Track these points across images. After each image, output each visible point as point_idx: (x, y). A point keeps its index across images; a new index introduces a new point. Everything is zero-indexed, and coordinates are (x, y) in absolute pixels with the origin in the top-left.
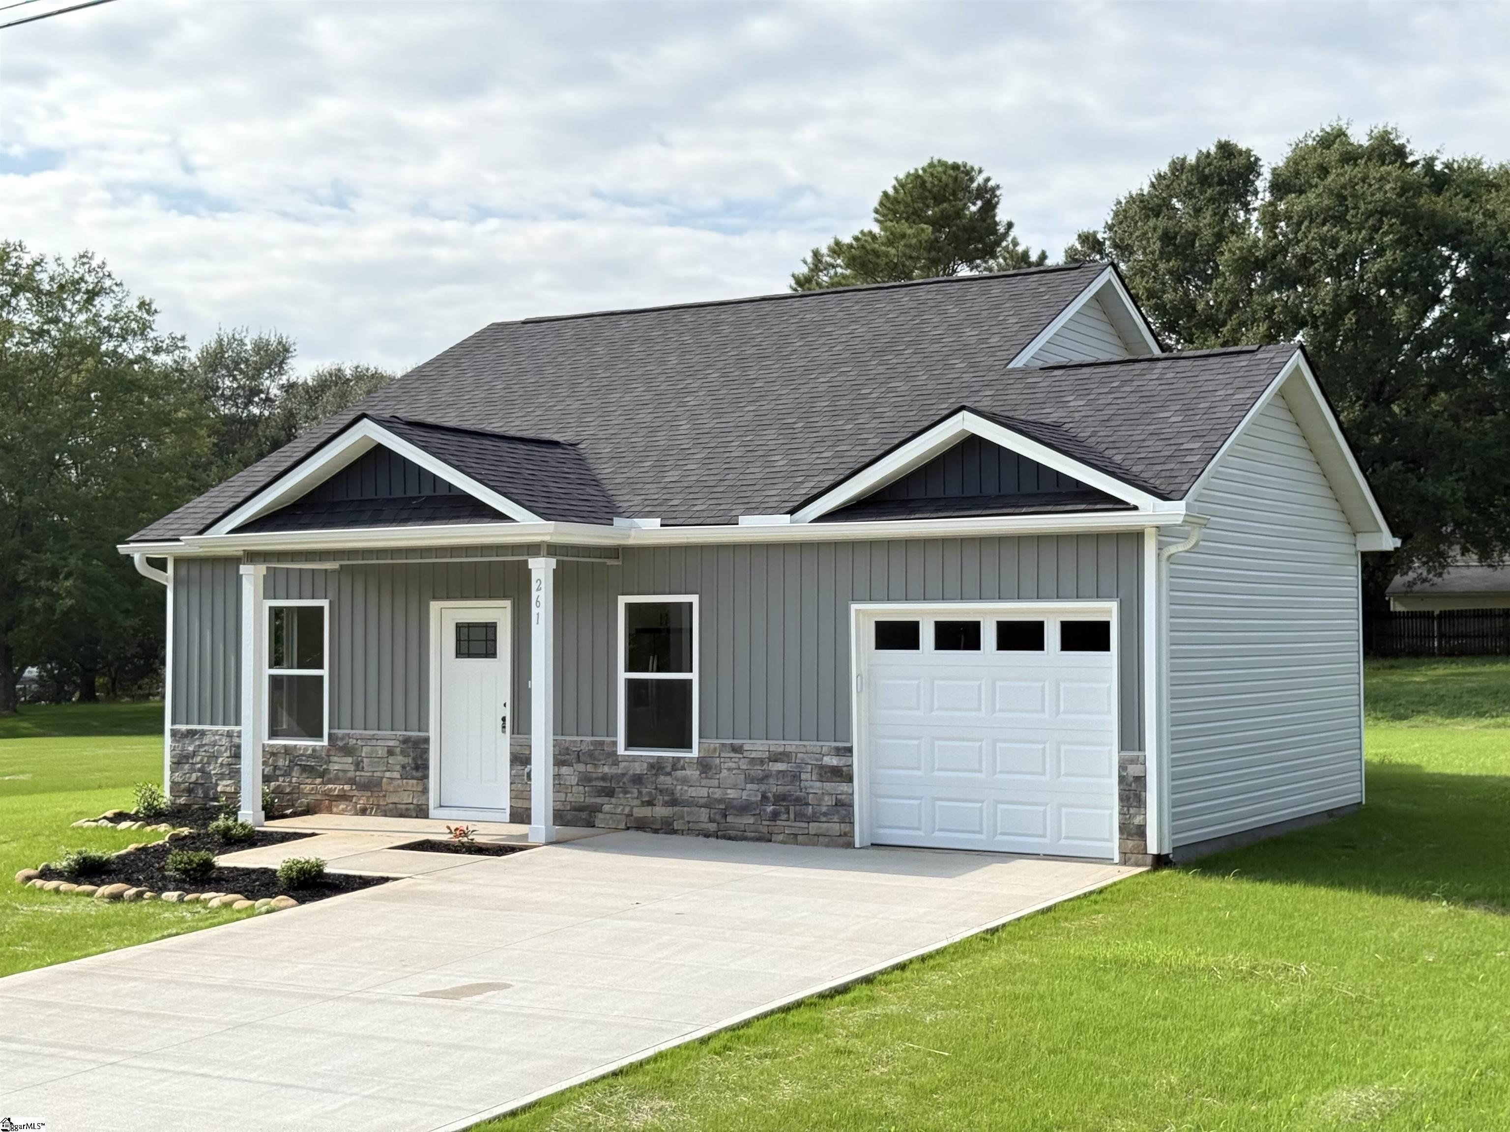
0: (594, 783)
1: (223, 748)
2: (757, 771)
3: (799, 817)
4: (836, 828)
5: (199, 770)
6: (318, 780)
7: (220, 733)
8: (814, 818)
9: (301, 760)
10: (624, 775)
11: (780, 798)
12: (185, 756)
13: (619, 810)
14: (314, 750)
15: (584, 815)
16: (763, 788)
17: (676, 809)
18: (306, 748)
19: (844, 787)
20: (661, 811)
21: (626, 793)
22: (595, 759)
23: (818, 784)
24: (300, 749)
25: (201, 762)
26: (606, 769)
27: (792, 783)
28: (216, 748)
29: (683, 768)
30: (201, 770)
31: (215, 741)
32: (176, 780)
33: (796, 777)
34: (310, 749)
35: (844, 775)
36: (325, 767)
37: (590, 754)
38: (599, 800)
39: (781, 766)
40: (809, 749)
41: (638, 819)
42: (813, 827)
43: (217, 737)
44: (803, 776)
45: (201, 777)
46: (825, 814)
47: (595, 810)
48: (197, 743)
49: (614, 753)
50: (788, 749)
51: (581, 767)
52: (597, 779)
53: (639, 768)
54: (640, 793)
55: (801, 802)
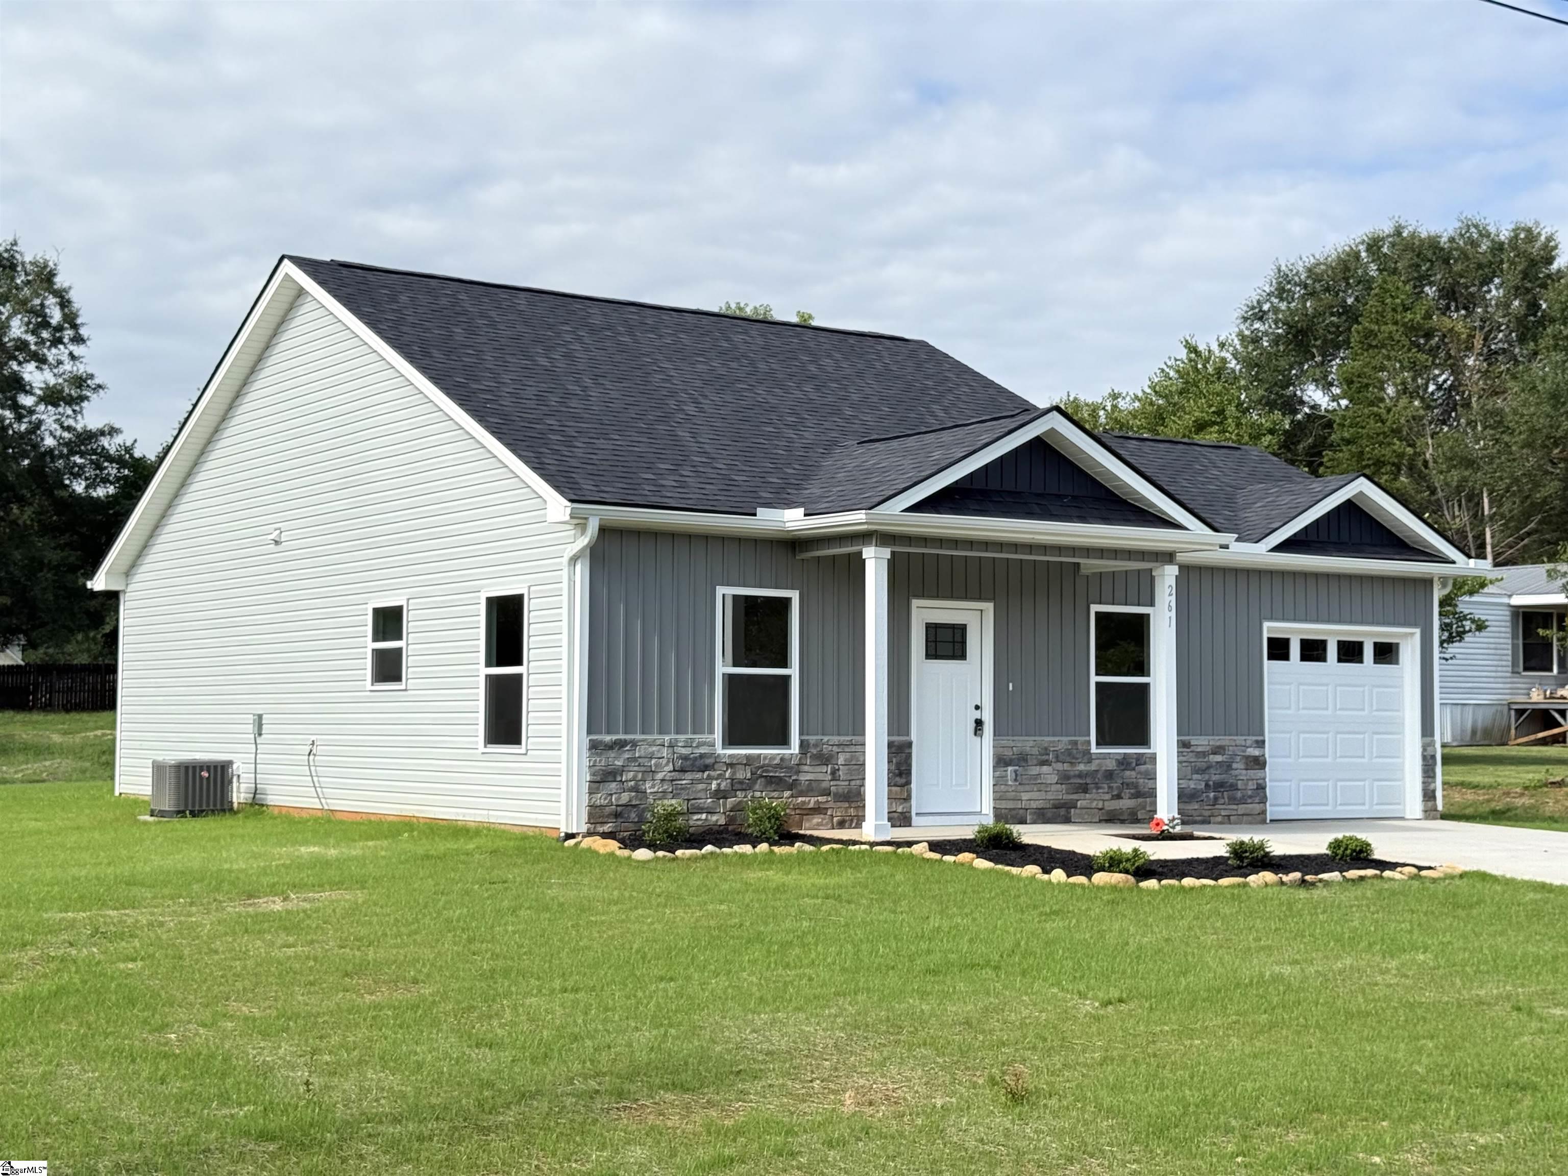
0: (1072, 781)
1: (664, 761)
2: (1201, 763)
3: (1233, 800)
4: (1257, 808)
5: (631, 790)
6: (787, 794)
7: (658, 742)
8: (1242, 801)
9: (767, 771)
10: (1097, 771)
11: (1219, 786)
12: (610, 773)
13: (1094, 805)
14: (782, 759)
15: (1062, 812)
16: (1207, 777)
17: (1140, 800)
18: (773, 757)
19: (1259, 774)
20: (1126, 803)
21: (1098, 788)
22: (1074, 758)
23: (1244, 772)
24: (765, 758)
25: (633, 779)
26: (1081, 767)
27: (1226, 772)
28: (653, 761)
29: (1145, 763)
30: (635, 789)
31: (653, 753)
32: (598, 803)
33: (1227, 766)
34: (778, 758)
35: (1259, 763)
36: (794, 778)
37: (1069, 752)
38: (1075, 797)
39: (1219, 758)
40: (1238, 743)
41: (1110, 812)
42: (1242, 809)
43: (654, 748)
44: (1235, 766)
45: (636, 797)
46: (1250, 797)
47: (1072, 805)
48: (626, 756)
49: (1088, 752)
50: (1223, 743)
51: (1059, 766)
52: (1075, 776)
53: (1111, 765)
54: (1110, 787)
55: (1234, 787)
